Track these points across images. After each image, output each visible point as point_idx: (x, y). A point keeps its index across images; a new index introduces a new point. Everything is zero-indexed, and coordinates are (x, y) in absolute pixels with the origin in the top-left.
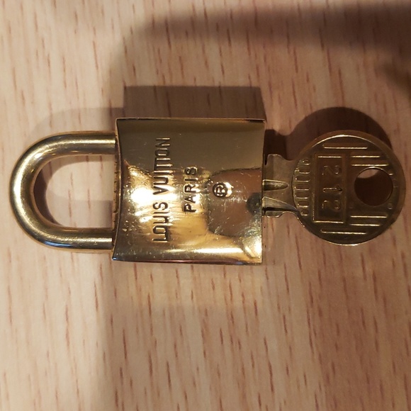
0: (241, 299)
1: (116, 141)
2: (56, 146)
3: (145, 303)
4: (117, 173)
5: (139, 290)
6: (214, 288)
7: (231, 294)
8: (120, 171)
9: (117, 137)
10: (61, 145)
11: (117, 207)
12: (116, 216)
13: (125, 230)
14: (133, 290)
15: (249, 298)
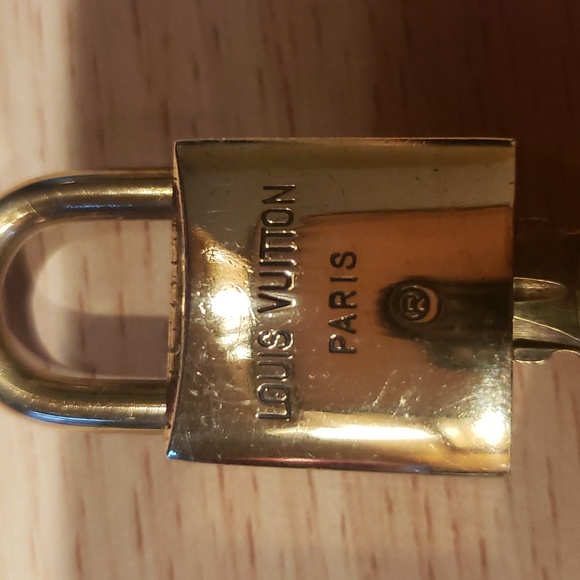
0: (451, 534)
1: (175, 190)
2: (46, 202)
3: (241, 537)
4: (177, 262)
5: (228, 510)
6: (390, 509)
7: (430, 523)
8: (183, 258)
9: (177, 182)
10: (57, 200)
11: (178, 341)
12: (176, 359)
13: (195, 393)
14: (215, 509)
15: (470, 533)
